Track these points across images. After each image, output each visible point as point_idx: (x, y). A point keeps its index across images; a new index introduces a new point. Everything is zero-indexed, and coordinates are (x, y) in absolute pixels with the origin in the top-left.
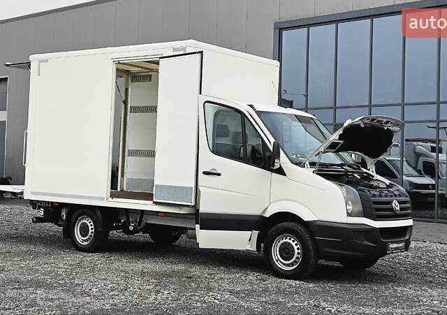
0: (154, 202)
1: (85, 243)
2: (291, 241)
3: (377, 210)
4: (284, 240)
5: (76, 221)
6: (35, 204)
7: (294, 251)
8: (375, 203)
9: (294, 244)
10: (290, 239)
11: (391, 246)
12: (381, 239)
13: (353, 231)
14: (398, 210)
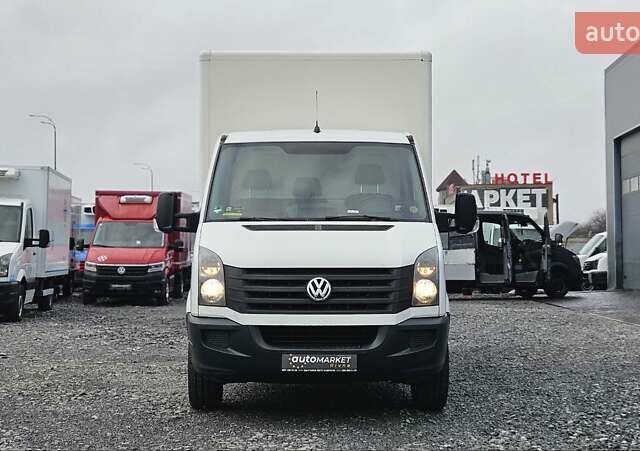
11: (295, 359)
12: (263, 345)
13: (202, 331)
14: (319, 296)
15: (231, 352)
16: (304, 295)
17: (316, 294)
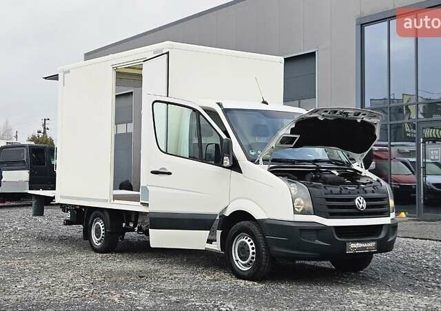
0: (141, 203)
1: (100, 244)
2: (246, 241)
4: (242, 240)
5: (92, 222)
6: (64, 207)
7: (249, 251)
8: (328, 199)
9: (249, 243)
10: (246, 238)
11: (353, 245)
12: (337, 238)
13: (301, 230)
14: (362, 208)
15: (317, 242)
16: (354, 207)
17: (361, 206)
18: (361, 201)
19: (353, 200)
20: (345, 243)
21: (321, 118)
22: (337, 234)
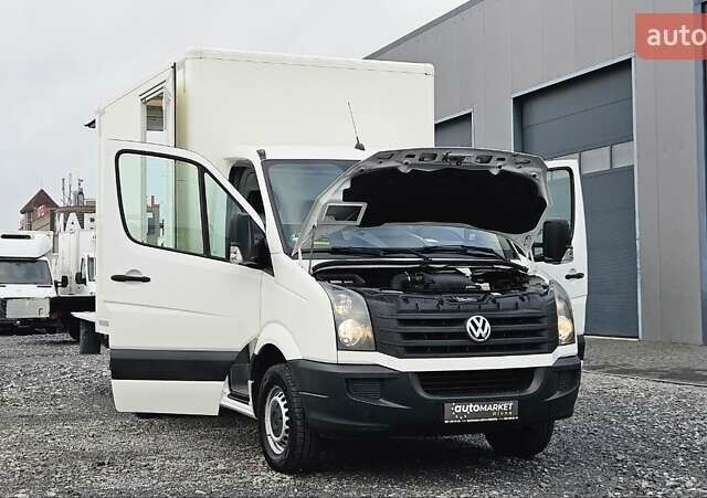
2: (280, 400)
3: (407, 336)
4: (275, 398)
7: (282, 419)
8: (403, 322)
9: (282, 405)
10: (280, 396)
12: (423, 394)
13: (347, 380)
15: (384, 403)
16: (464, 335)
17: (477, 335)
18: (479, 325)
19: (463, 321)
20: (441, 405)
21: (403, 169)
22: (423, 386)
